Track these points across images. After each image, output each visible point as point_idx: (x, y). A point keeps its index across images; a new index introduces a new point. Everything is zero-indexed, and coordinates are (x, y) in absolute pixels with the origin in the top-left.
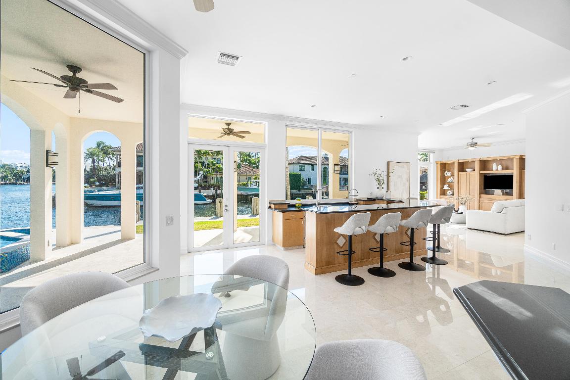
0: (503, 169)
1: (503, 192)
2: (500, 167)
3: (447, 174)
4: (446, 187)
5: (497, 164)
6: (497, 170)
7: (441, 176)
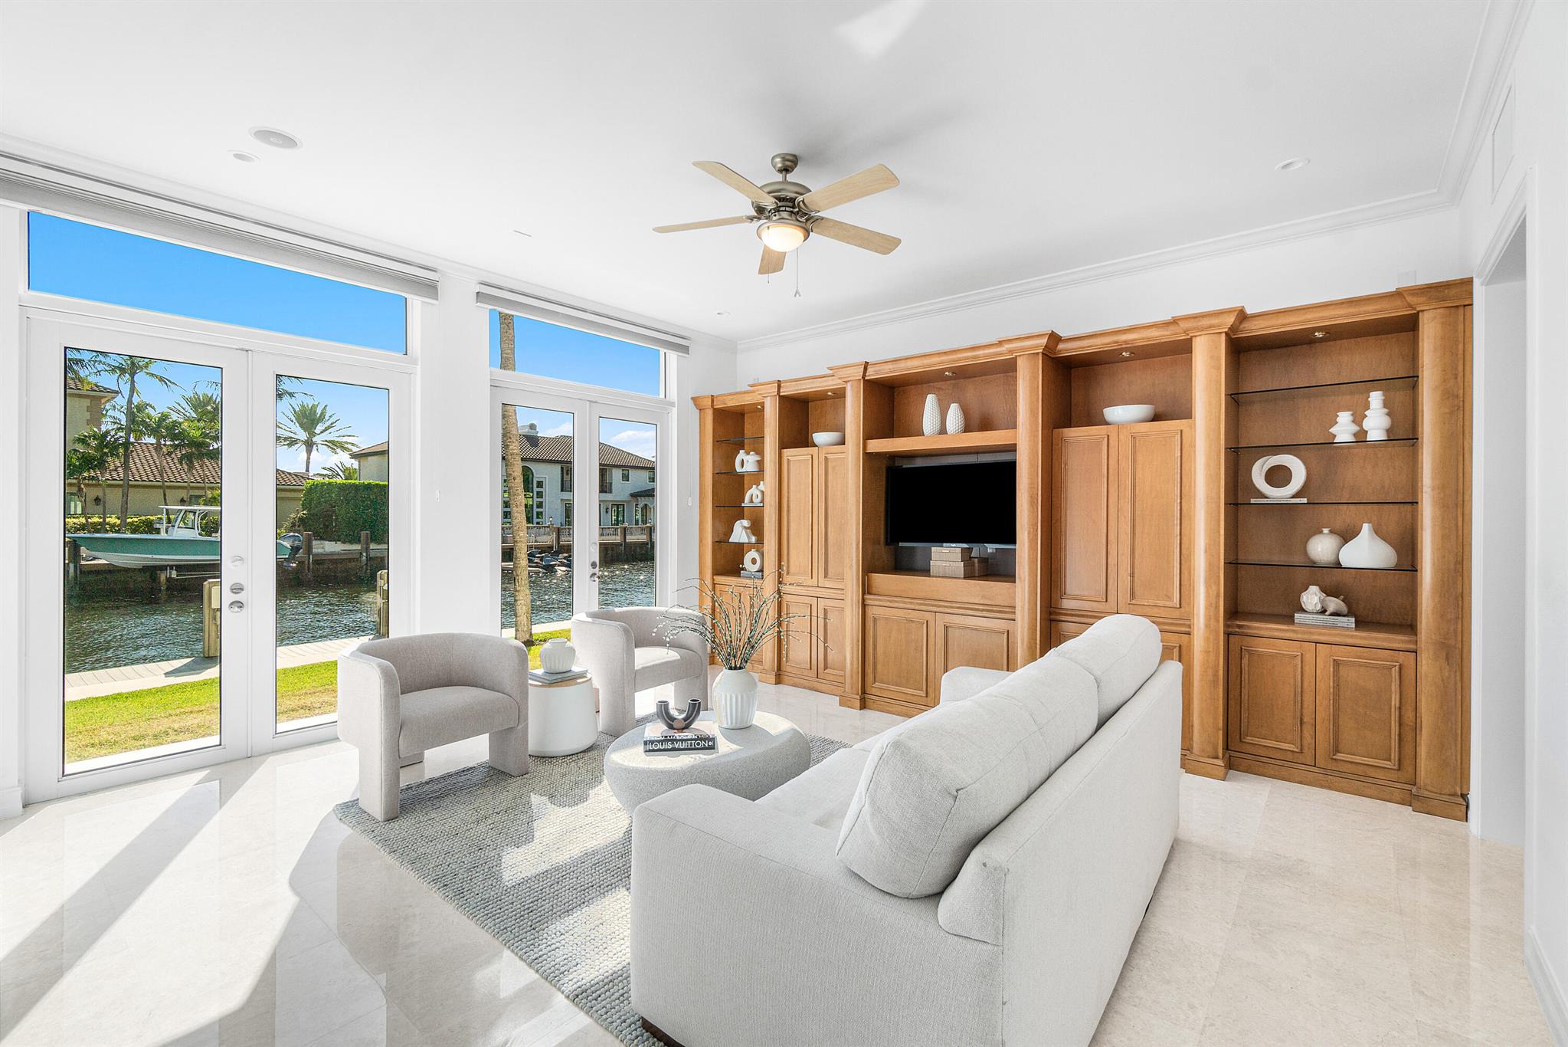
0: (967, 428)
1: (967, 556)
2: (954, 417)
3: (746, 462)
4: (740, 533)
5: (939, 400)
6: (943, 431)
7: (716, 475)
